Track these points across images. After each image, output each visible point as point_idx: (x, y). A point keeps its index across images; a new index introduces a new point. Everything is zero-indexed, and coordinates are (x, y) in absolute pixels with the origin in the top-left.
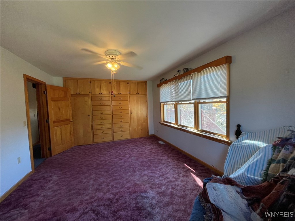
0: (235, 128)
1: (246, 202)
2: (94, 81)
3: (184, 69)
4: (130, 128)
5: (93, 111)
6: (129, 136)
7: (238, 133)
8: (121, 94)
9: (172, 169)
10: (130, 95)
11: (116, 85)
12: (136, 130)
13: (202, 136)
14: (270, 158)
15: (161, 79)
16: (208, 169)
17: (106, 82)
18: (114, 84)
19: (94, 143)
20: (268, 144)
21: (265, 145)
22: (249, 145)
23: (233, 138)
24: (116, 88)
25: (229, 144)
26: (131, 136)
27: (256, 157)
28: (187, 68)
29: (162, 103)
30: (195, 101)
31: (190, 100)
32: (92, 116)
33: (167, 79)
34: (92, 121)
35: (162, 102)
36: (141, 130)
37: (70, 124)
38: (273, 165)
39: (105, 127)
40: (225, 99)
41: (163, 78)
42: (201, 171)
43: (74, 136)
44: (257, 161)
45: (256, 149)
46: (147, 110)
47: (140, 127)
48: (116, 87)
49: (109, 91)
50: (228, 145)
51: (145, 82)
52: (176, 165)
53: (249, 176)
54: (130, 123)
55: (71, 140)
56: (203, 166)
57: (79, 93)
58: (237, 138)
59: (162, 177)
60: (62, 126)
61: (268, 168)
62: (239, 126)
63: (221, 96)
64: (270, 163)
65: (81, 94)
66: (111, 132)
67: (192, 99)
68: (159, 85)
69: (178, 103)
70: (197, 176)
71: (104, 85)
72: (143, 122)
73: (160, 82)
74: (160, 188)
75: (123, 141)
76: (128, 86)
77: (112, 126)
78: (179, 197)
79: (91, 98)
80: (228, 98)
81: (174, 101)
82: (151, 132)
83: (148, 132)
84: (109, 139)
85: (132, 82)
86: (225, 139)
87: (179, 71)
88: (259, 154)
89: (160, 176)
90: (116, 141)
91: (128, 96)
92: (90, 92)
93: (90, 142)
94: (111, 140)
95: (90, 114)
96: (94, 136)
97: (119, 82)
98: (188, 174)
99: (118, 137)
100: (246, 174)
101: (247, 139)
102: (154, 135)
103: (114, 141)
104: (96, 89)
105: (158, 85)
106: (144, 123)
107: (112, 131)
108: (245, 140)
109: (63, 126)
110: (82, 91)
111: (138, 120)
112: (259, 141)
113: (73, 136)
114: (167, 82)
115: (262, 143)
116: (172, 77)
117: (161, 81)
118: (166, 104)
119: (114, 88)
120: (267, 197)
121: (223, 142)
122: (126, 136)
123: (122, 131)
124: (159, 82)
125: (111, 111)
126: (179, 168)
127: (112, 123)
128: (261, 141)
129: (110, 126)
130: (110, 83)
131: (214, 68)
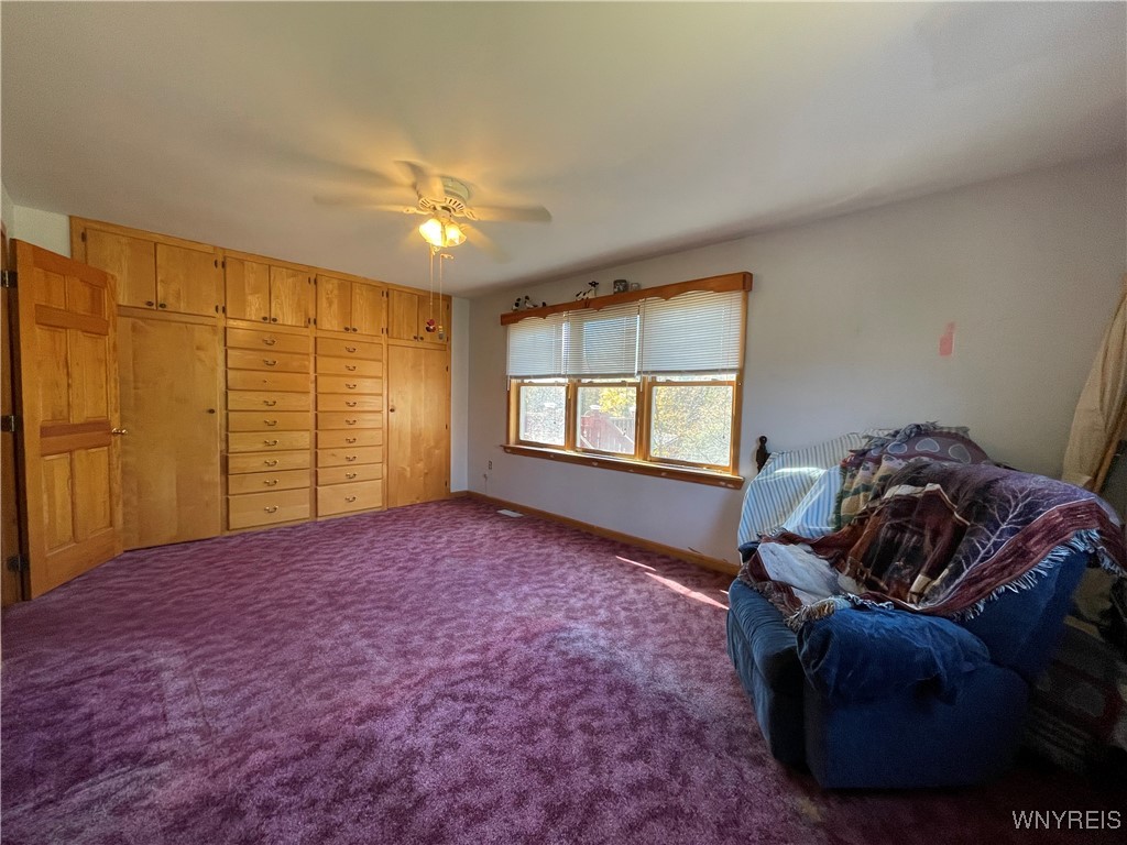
0: (755, 446)
1: (826, 562)
2: (242, 262)
3: (615, 282)
4: (385, 466)
5: (230, 393)
6: (380, 496)
7: (762, 457)
8: (355, 330)
9: (592, 571)
10: (391, 342)
11: (336, 292)
12: (408, 474)
13: (663, 474)
14: (838, 490)
15: (519, 300)
16: (679, 561)
17: (294, 276)
18: (329, 288)
19: (227, 534)
20: (827, 468)
21: (822, 472)
22: (791, 477)
23: (747, 470)
24: (335, 306)
25: (737, 484)
26: (387, 496)
27: (816, 492)
28: (625, 281)
29: (514, 381)
30: (644, 378)
31: (632, 375)
32: (224, 412)
33: (544, 304)
34: (223, 437)
35: (516, 377)
36: (426, 474)
37: (108, 445)
38: (846, 502)
39: (283, 461)
40: (733, 377)
41: (527, 298)
42: (666, 567)
43: (125, 504)
44: (819, 499)
45: (806, 484)
46: (450, 400)
47: (421, 465)
48: (336, 301)
49: (306, 314)
50: (736, 488)
51: (448, 299)
52: (598, 562)
53: (811, 527)
54: (385, 446)
55: (111, 524)
56: (664, 557)
57: (163, 306)
58: (759, 469)
59: (582, 592)
60: (77, 453)
61: (838, 507)
62: (763, 440)
63: (725, 367)
64: (840, 500)
65: (169, 308)
66: (307, 482)
67: (639, 373)
68: (510, 319)
69: (579, 381)
70: (665, 576)
71: (284, 286)
72: (432, 444)
73: (515, 307)
74: (594, 613)
75: (359, 517)
76: (384, 305)
77: (314, 455)
78: (654, 622)
79: (221, 335)
80: (741, 373)
81: (564, 376)
82: (459, 483)
83: (447, 483)
84: (298, 511)
85: (401, 290)
86: (728, 475)
87: (594, 284)
88: (820, 487)
89: (574, 590)
90: (328, 518)
91: (383, 342)
92: (220, 308)
93: (215, 530)
94: (308, 516)
95: (219, 405)
96: (228, 500)
97: (352, 282)
98: (643, 577)
99: (334, 505)
100: (805, 525)
101: (783, 467)
102: (467, 492)
103: (319, 519)
104: (250, 298)
105: (503, 317)
106: (437, 451)
107: (314, 479)
108: (779, 468)
109: (83, 452)
110: (178, 296)
111: (416, 439)
112: (808, 465)
113: (121, 506)
114: (544, 311)
115: (815, 469)
116: (568, 298)
117: (517, 305)
118: (531, 384)
119: (330, 306)
120: (859, 542)
121: (723, 484)
122: (368, 497)
123: (351, 478)
124: (509, 308)
125: (312, 396)
126: (612, 566)
127: (314, 446)
128: (813, 466)
129: (305, 459)
130: (312, 281)
131: (711, 295)
